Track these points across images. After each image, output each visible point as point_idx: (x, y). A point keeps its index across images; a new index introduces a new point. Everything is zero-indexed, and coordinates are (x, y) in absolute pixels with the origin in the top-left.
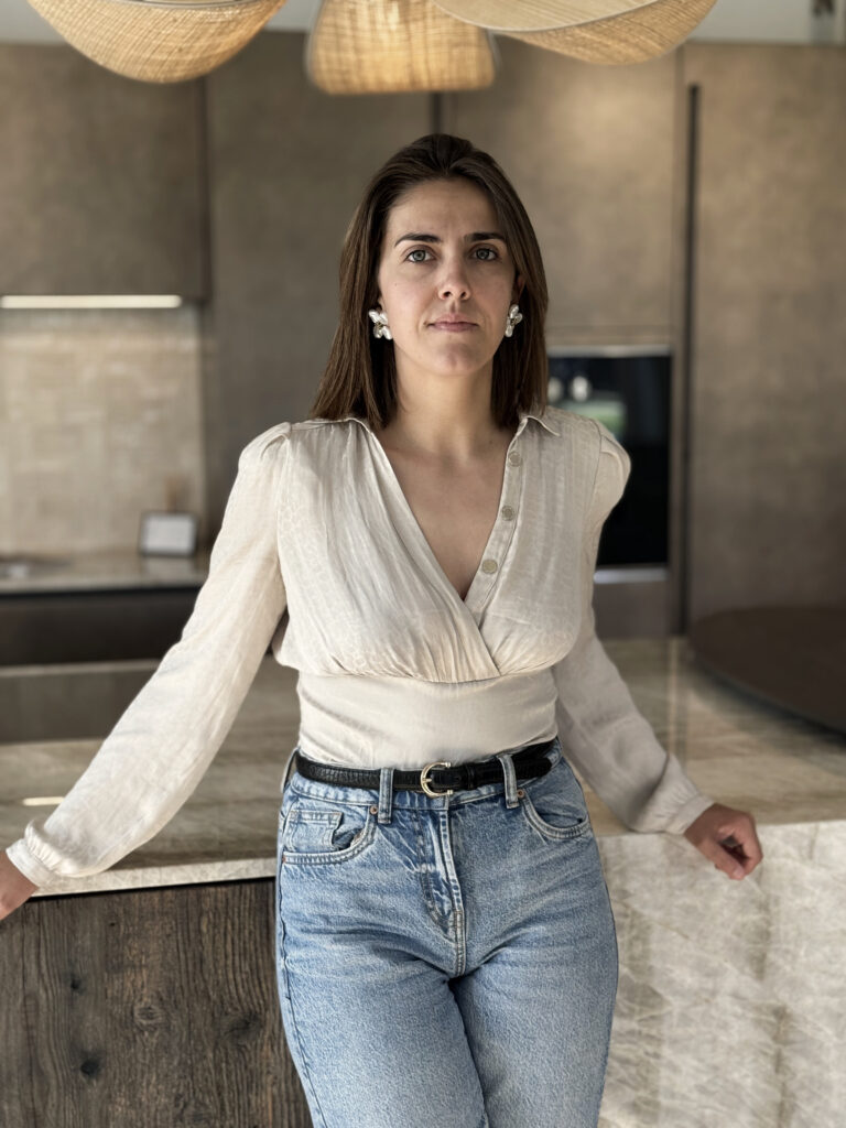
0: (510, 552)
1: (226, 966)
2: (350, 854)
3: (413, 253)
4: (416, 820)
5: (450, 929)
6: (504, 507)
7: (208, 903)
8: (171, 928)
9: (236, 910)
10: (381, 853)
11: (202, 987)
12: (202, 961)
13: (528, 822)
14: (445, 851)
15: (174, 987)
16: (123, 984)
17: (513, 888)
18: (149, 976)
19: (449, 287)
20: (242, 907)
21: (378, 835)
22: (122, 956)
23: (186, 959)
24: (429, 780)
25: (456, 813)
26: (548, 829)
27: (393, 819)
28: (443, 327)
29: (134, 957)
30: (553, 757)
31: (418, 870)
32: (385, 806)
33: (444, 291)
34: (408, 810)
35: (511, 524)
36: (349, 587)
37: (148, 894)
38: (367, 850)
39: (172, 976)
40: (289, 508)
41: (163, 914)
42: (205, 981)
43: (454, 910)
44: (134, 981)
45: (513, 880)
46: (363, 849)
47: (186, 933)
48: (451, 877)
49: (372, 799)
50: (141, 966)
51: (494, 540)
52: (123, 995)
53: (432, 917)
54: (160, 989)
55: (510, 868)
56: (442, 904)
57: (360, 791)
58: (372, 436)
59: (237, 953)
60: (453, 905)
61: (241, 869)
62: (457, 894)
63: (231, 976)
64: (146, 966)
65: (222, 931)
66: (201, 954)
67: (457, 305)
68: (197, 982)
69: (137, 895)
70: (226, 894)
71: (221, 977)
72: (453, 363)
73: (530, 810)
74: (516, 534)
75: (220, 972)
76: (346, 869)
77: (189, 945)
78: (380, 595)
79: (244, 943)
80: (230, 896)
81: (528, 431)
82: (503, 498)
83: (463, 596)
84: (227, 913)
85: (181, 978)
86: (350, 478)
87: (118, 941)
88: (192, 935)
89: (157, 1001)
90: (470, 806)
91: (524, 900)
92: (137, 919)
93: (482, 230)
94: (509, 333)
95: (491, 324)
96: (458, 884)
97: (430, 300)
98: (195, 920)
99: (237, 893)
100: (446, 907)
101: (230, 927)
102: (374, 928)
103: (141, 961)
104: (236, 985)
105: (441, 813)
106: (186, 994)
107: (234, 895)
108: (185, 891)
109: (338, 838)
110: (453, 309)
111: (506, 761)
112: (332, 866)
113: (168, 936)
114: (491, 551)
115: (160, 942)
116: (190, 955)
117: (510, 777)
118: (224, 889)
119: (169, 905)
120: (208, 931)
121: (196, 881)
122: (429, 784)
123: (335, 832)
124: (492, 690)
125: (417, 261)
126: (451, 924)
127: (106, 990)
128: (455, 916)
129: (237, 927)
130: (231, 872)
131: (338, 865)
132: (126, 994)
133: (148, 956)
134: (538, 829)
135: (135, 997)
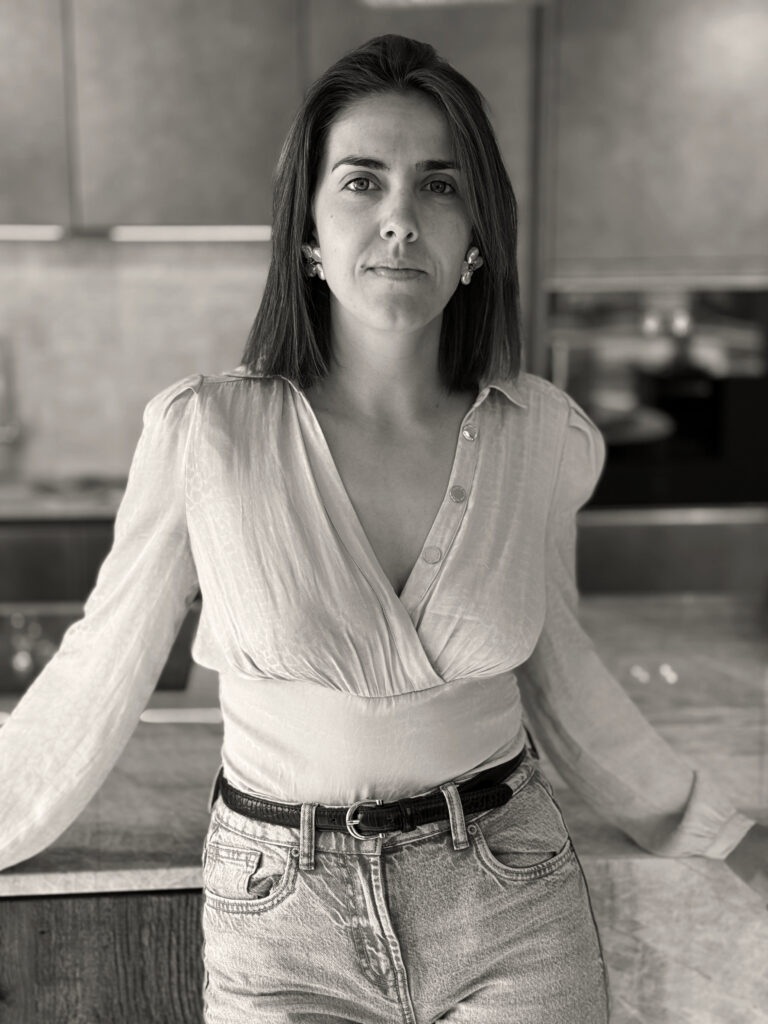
0: (459, 536)
1: (170, 983)
2: (270, 904)
3: (354, 180)
4: (344, 866)
5: (391, 990)
6: (453, 487)
7: (149, 914)
8: (109, 939)
9: (182, 922)
10: (303, 903)
11: (143, 1005)
12: (143, 977)
13: (481, 866)
14: (378, 904)
15: (112, 1004)
16: (55, 998)
17: (464, 943)
18: (84, 990)
19: (392, 225)
20: (189, 919)
21: (300, 882)
22: (54, 967)
23: (126, 973)
24: (356, 822)
25: (392, 857)
26: (506, 872)
27: (317, 864)
28: (383, 273)
29: (67, 969)
30: (512, 783)
31: (348, 925)
32: (306, 850)
33: (388, 230)
34: (335, 854)
35: (461, 507)
36: (263, 571)
37: (83, 901)
38: (288, 900)
39: (109, 991)
40: (198, 474)
41: (101, 923)
42: (147, 999)
43: (393, 969)
44: (67, 994)
45: (464, 932)
46: (283, 898)
47: (125, 946)
48: (387, 933)
49: (293, 840)
50: (75, 979)
51: (440, 524)
52: (55, 1009)
53: (367, 977)
54: (96, 1005)
55: (458, 920)
56: (378, 962)
57: (280, 829)
58: (300, 395)
59: (182, 969)
60: (392, 963)
61: (187, 877)
62: (396, 951)
63: (176, 995)
64: (81, 979)
65: (166, 944)
66: (142, 970)
67: (401, 248)
68: (138, 1000)
69: (70, 902)
70: (171, 905)
71: (164, 996)
72: (393, 317)
73: (483, 849)
74: (466, 518)
75: (163, 990)
76: (265, 921)
77: (129, 959)
78: (299, 584)
79: (191, 959)
80: (175, 906)
81: (488, 403)
82: (453, 475)
83: (399, 592)
84: (171, 925)
85: (120, 994)
86: (273, 446)
87: (49, 952)
88: (132, 948)
89: (93, 1018)
90: (408, 848)
91: (478, 956)
92: (70, 928)
93: (439, 157)
94: (466, 280)
95: (442, 272)
96: (396, 941)
97: (371, 239)
98: (136, 932)
99: (183, 904)
100: (384, 966)
101: (174, 941)
102: (300, 989)
103: (74, 973)
104: (182, 1005)
105: (372, 859)
106: (126, 1013)
107: (179, 905)
108: (124, 900)
109: (255, 884)
110: (396, 252)
111: (450, 793)
112: (250, 916)
113: (105, 948)
114: (437, 537)
115: (97, 954)
116: (129, 970)
117: (456, 813)
118: (168, 899)
119: (107, 914)
120: (150, 943)
121: (135, 888)
122: (356, 826)
123: (251, 878)
124: (434, 702)
125: (357, 190)
126: (391, 984)
127: (37, 1003)
128: (395, 975)
129: (182, 942)
130: (175, 880)
131: (256, 916)
132: (59, 1008)
133: (82, 969)
134: (493, 872)
135: (69, 1012)
